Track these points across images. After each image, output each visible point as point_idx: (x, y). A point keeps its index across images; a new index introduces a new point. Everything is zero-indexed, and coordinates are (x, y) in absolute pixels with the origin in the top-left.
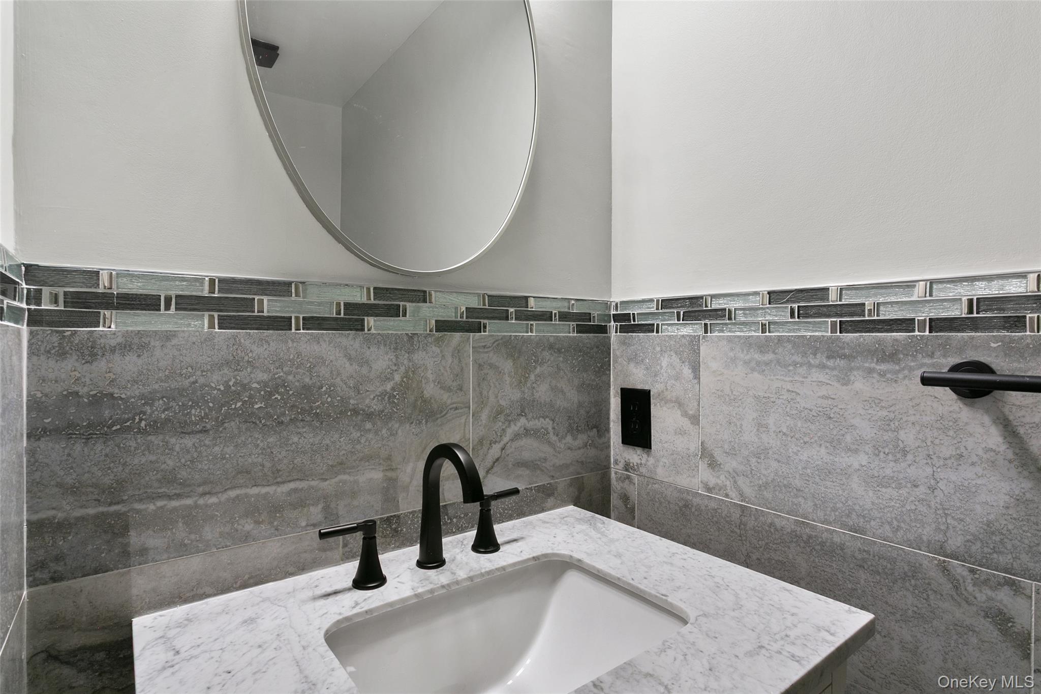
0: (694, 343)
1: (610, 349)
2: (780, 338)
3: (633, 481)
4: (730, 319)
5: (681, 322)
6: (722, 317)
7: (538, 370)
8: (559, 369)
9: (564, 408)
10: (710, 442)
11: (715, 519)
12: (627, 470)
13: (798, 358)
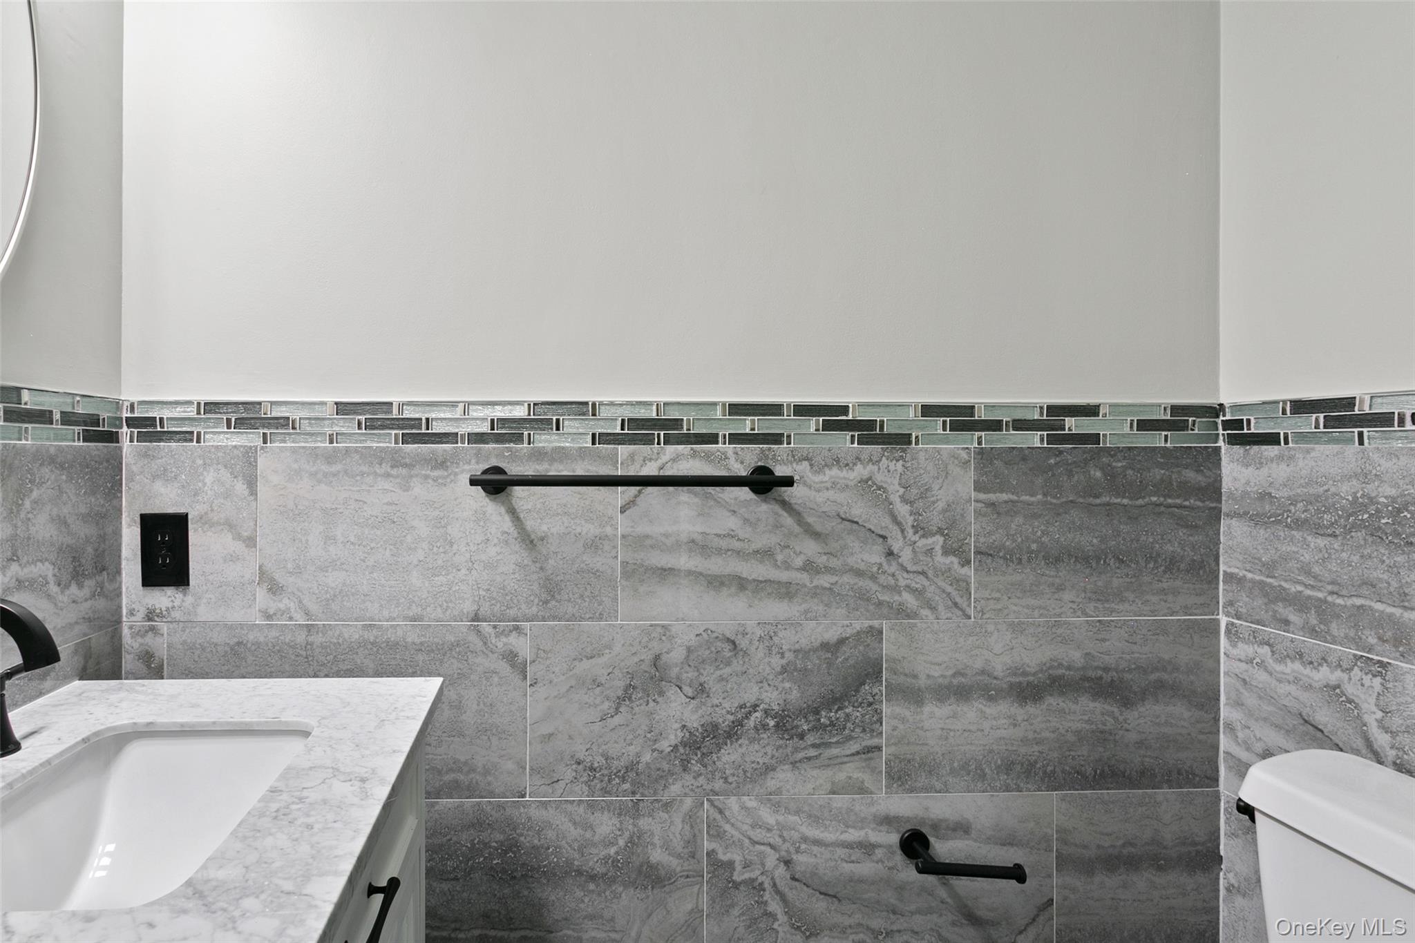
0: (249, 456)
1: (122, 464)
2: (347, 450)
3: (161, 632)
4: (294, 428)
5: (232, 430)
6: (283, 426)
7: (35, 494)
8: (61, 491)
9: (68, 546)
10: (270, 565)
11: (277, 648)
12: (150, 619)
13: (365, 469)
